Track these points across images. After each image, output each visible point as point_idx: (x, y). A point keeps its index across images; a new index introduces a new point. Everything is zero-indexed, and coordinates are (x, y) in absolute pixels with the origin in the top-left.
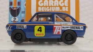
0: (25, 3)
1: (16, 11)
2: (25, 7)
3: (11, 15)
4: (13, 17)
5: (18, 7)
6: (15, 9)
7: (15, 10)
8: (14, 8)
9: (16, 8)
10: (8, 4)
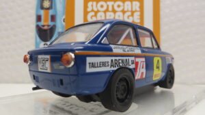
0: (64, 17)
1: (49, 31)
2: (64, 24)
3: (38, 39)
4: (43, 43)
5: (51, 24)
6: (46, 28)
7: (46, 30)
8: (43, 26)
9: (48, 26)
10: (34, 18)
